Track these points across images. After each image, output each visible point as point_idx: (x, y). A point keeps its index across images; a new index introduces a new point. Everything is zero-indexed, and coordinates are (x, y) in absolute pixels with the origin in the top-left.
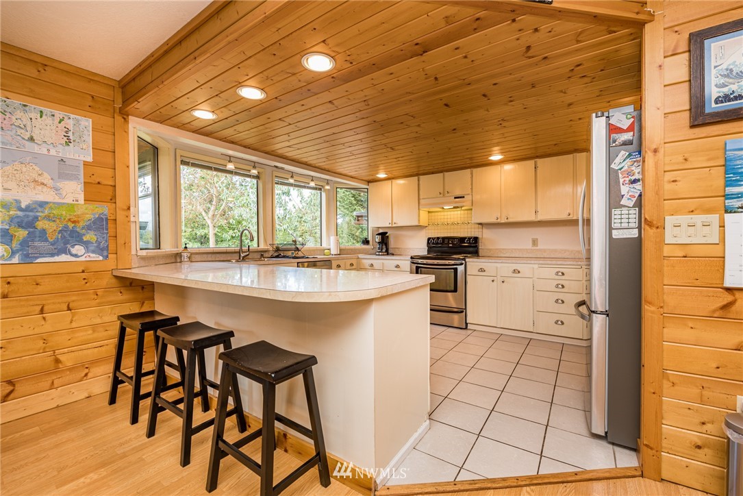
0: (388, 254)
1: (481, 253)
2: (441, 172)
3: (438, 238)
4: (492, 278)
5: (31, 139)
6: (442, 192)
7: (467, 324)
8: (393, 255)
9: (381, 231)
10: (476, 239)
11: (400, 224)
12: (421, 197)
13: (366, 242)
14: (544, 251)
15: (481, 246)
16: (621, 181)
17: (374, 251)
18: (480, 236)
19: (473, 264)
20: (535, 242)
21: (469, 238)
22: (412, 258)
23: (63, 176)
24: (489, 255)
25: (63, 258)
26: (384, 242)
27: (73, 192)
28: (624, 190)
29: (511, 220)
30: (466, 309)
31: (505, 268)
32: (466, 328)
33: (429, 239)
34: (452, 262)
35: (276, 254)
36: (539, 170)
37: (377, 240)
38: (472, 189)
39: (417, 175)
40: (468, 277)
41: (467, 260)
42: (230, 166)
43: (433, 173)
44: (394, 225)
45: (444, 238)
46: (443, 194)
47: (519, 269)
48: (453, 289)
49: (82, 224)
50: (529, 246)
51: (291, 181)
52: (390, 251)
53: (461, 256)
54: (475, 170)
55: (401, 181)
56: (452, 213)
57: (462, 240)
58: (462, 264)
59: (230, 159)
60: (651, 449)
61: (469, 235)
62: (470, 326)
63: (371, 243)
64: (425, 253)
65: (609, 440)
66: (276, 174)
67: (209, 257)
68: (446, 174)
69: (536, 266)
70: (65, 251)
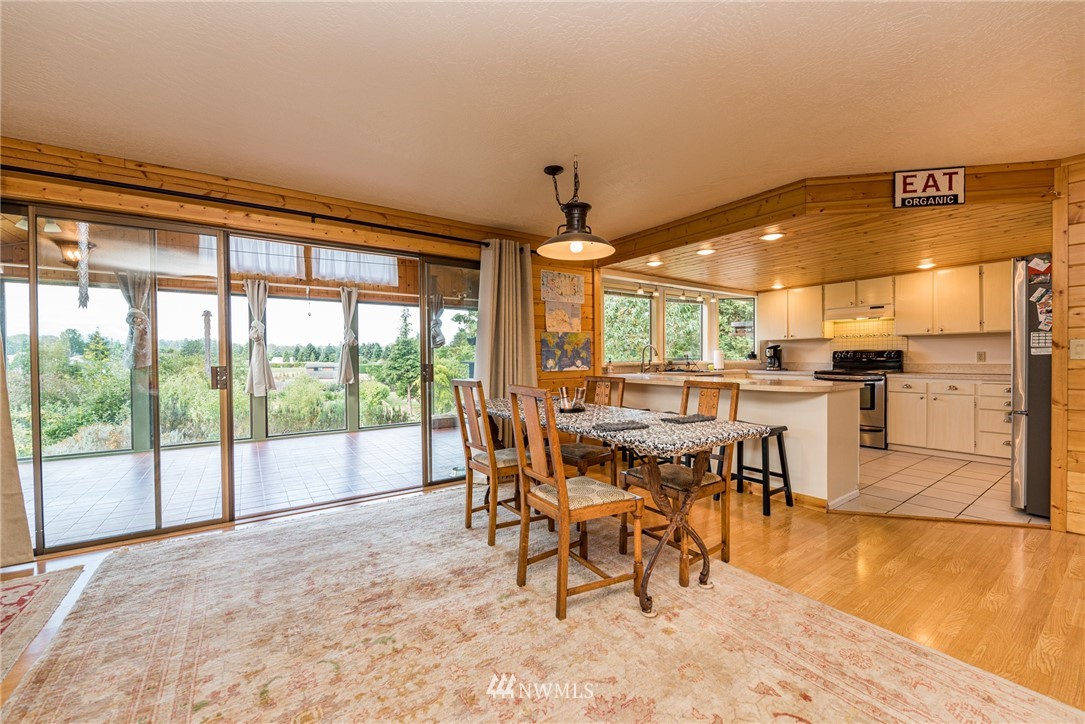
0: (781, 370)
1: (906, 368)
2: (853, 280)
3: (848, 352)
4: (921, 396)
5: (562, 294)
6: (854, 301)
7: (886, 445)
8: (787, 370)
9: (771, 345)
10: (899, 354)
11: (798, 336)
12: (826, 307)
13: (753, 356)
14: (995, 366)
15: (906, 362)
16: (1039, 311)
17: (763, 366)
18: (904, 349)
19: (895, 381)
20: (981, 356)
21: (890, 352)
22: (816, 373)
23: (574, 315)
24: (916, 370)
25: (573, 368)
26: (777, 357)
27: (577, 323)
28: (1042, 318)
29: (945, 332)
30: (886, 427)
31: (938, 385)
32: (886, 448)
33: (835, 353)
34: (869, 378)
35: (669, 368)
36: (984, 276)
37: (768, 354)
38: (894, 298)
39: (822, 284)
40: (890, 395)
41: (888, 375)
42: (640, 292)
43: (842, 281)
44: (790, 338)
45: (855, 352)
46: (857, 303)
47: (956, 386)
48: (869, 406)
49: (581, 346)
50: (974, 361)
51: (683, 298)
52: (783, 366)
53: (880, 372)
54: (898, 278)
55: (799, 290)
56: (867, 324)
57: (880, 354)
58: (881, 380)
59: (640, 286)
60: (1058, 508)
61: (890, 348)
62: (890, 447)
63: (758, 357)
64: (831, 369)
65: (1028, 511)
66: (666, 292)
67: (629, 370)
68: (860, 282)
69: (979, 383)
70: (573, 364)
